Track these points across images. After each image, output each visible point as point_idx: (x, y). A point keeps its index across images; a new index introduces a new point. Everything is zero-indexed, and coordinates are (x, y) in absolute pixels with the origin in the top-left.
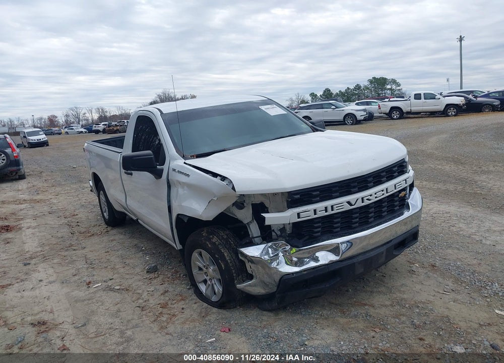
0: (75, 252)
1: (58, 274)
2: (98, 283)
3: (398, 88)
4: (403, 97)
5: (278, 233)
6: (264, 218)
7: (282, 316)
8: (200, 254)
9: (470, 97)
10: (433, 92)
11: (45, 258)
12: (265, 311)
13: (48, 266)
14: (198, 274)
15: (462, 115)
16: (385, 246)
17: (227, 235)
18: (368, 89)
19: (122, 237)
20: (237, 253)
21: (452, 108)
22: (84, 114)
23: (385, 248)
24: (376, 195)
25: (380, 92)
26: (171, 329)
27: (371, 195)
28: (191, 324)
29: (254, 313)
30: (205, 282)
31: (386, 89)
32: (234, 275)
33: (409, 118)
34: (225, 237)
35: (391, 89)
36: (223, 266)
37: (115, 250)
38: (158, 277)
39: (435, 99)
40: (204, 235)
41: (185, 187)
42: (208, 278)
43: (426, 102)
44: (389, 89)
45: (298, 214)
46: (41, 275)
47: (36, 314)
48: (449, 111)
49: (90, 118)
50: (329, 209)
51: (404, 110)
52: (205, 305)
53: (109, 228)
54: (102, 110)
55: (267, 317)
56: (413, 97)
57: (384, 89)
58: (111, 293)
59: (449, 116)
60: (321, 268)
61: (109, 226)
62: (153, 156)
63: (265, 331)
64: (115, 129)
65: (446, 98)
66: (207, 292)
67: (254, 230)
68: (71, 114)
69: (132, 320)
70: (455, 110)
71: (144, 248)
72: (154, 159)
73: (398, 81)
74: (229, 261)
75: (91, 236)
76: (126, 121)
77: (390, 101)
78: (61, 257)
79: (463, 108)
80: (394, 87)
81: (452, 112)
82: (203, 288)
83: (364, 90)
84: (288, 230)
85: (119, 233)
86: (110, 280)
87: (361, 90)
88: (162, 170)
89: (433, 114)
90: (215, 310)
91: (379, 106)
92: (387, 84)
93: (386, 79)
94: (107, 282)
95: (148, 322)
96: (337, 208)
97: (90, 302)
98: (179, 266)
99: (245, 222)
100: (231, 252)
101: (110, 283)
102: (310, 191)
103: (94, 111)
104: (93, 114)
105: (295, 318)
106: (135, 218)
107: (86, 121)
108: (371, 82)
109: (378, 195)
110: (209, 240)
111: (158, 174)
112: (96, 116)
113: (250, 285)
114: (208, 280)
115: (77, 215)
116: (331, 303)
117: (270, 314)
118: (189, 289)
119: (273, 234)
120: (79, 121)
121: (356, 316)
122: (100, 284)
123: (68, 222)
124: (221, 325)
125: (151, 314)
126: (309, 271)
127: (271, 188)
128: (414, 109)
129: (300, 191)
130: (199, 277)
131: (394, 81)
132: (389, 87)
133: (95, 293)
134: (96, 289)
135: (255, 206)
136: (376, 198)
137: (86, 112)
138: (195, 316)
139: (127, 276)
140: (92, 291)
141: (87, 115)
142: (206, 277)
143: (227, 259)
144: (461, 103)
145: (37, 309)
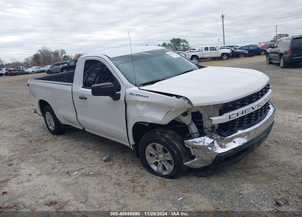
0: (41, 153)
1: (40, 169)
2: (75, 172)
3: (187, 45)
4: (195, 50)
5: (209, 130)
6: (212, 120)
7: (213, 179)
8: (154, 147)
9: (233, 49)
10: (214, 47)
11: (22, 160)
12: (200, 177)
13: (28, 165)
14: (150, 159)
15: (231, 59)
17: (173, 133)
18: (170, 45)
19: (68, 141)
20: (183, 143)
21: (225, 55)
25: (177, 47)
26: (148, 195)
27: (261, 103)
28: (160, 190)
29: (194, 179)
30: (156, 164)
31: (180, 45)
32: (183, 157)
33: (202, 61)
34: (173, 134)
35: (183, 45)
36: (175, 152)
37: (70, 150)
38: (114, 164)
39: (216, 50)
40: (158, 134)
41: (144, 105)
42: (158, 161)
43: (211, 52)
44: (182, 45)
45: (230, 117)
46: (28, 171)
47: (45, 197)
48: (223, 57)
50: (244, 112)
51: (199, 57)
52: (160, 178)
53: (55, 136)
55: (204, 181)
56: (204, 49)
57: (179, 45)
58: (89, 177)
59: (224, 60)
60: (238, 148)
61: (55, 135)
62: (113, 86)
63: (210, 189)
64: (15, 72)
65: (221, 49)
66: (158, 170)
67: (193, 128)
69: (117, 193)
70: (227, 57)
71: (90, 147)
72: (114, 87)
73: (187, 41)
74: (179, 149)
75: (45, 142)
76: (21, 67)
77: (190, 52)
78: (34, 158)
79: (231, 55)
80: (185, 44)
81: (225, 57)
82: (155, 168)
83: (168, 46)
84: (216, 127)
85: (65, 138)
86: (82, 169)
87: (167, 46)
88: (119, 95)
89: (214, 59)
90: (168, 180)
91: (185, 55)
92: (181, 43)
93: (180, 39)
94: (80, 171)
95: (129, 193)
96: (248, 111)
97: (78, 184)
98: (123, 156)
99: (187, 124)
100: (179, 143)
101: (83, 171)
102: (236, 102)
105: (221, 179)
106: (81, 128)
108: (172, 41)
110: (164, 137)
111: (116, 98)
113: (193, 163)
114: (159, 162)
115: (24, 129)
116: (236, 168)
117: (205, 179)
118: (142, 169)
119: (206, 130)
121: (256, 174)
122: (77, 173)
123: (21, 134)
124: (179, 189)
125: (127, 188)
126: (233, 150)
127: (216, 101)
128: (205, 56)
129: (231, 102)
130: (151, 161)
131: (185, 41)
132: (182, 44)
133: (77, 178)
134: (76, 176)
135: (193, 114)
138: (158, 185)
139: (92, 166)
140: (74, 178)
142: (157, 160)
143: (178, 147)
144: (230, 53)
145: (42, 194)
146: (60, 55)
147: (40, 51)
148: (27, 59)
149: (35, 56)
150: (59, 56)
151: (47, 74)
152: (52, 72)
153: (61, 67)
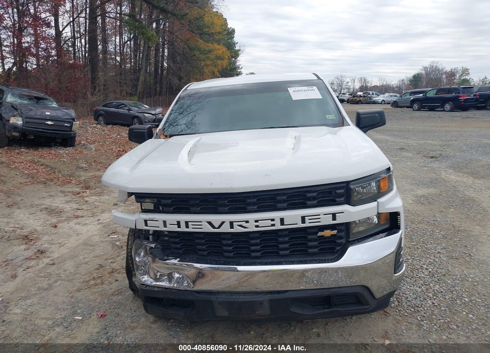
16: (269, 295)
22: (347, 83)
23: (269, 297)
24: (257, 224)
27: (247, 222)
45: (146, 221)
49: (352, 87)
50: (183, 225)
54: (365, 80)
64: (358, 99)
68: (336, 83)
76: (371, 93)
96: (193, 226)
103: (357, 81)
104: (356, 84)
107: (347, 90)
109: (260, 223)
112: (357, 85)
120: (341, 89)
136: (257, 226)
137: (349, 81)
141: (349, 84)
146: (458, 76)
147: (425, 68)
148: (403, 80)
149: (414, 77)
150: (455, 79)
151: (392, 106)
152: (400, 105)
153: (412, 98)
